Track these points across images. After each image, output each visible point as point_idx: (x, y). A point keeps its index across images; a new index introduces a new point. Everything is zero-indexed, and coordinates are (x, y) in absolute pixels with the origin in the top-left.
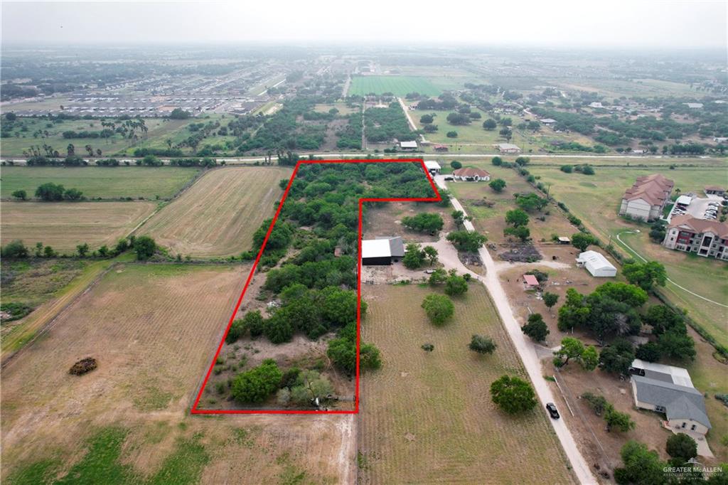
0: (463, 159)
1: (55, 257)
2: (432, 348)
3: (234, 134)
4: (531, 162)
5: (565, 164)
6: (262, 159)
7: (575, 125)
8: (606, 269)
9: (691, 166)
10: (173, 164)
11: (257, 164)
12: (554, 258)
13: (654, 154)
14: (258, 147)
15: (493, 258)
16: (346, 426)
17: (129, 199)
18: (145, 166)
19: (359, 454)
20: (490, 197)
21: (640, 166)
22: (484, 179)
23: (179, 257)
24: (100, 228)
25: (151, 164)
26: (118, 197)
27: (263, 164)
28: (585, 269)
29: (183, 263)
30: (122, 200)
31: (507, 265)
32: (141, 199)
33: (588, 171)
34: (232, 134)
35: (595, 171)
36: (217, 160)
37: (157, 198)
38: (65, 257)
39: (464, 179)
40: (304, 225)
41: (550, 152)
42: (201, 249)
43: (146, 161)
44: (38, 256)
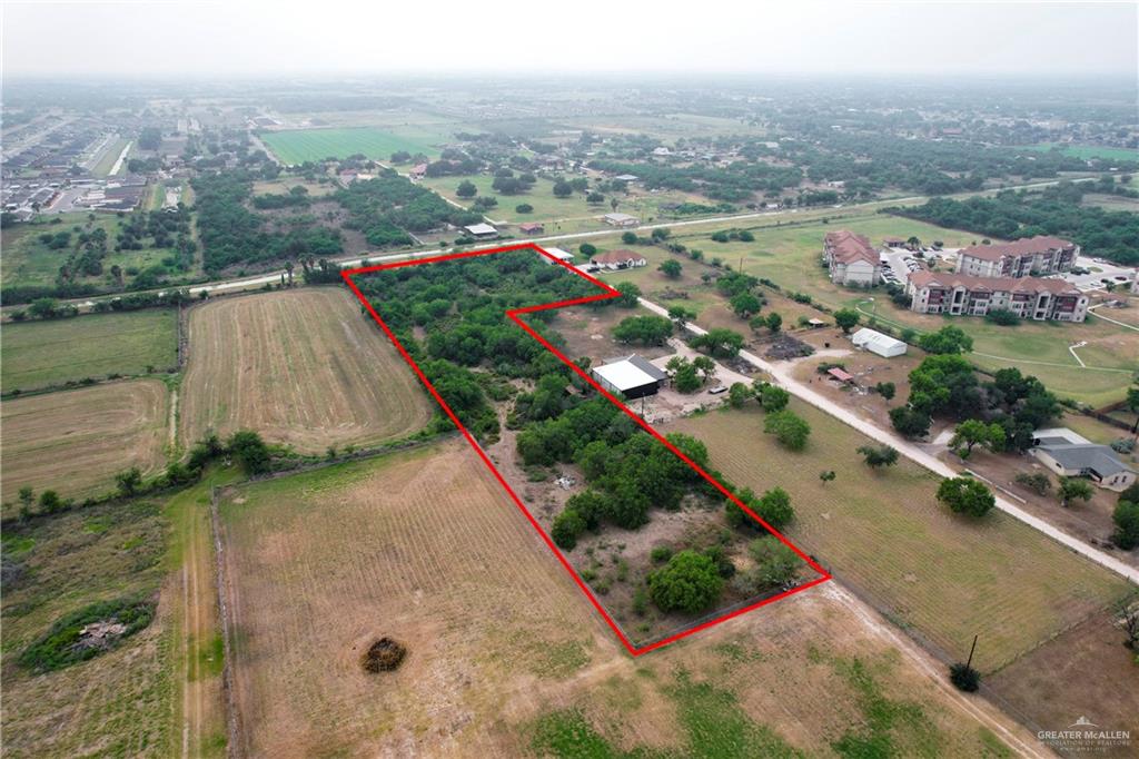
1: (67, 509)
2: (832, 476)
3: (159, 245)
4: (673, 233)
5: (716, 231)
6: (274, 278)
8: (896, 347)
9: (840, 217)
10: (100, 310)
11: (267, 288)
12: (827, 345)
14: (236, 261)
15: (768, 361)
16: (837, 593)
17: (89, 383)
18: (34, 321)
20: (674, 286)
21: (792, 223)
22: (639, 263)
23: (332, 453)
24: (91, 440)
25: (50, 315)
26: (62, 381)
27: (279, 287)
28: (868, 350)
29: (342, 461)
30: (70, 386)
31: (786, 365)
32: (114, 377)
33: (746, 237)
34: (152, 246)
35: (756, 237)
36: (191, 291)
37: (150, 370)
38: (90, 504)
39: (613, 266)
41: (676, 219)
42: (345, 433)
43: (36, 310)
44: (28, 517)
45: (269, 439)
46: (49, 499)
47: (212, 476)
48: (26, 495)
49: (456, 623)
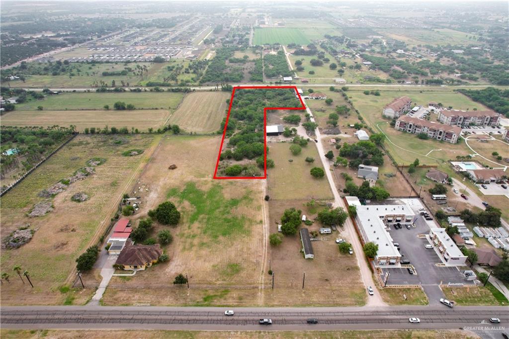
0: (315, 87)
1: (139, 133)
2: (292, 161)
3: (194, 72)
4: (350, 89)
5: (367, 90)
6: (213, 88)
7: (381, 66)
8: (364, 137)
10: (169, 91)
11: (211, 90)
12: (346, 133)
13: (417, 84)
14: (209, 81)
15: (321, 134)
16: (264, 181)
17: (156, 109)
18: (154, 92)
19: (268, 187)
20: (325, 107)
22: (324, 98)
23: (191, 133)
24: (150, 122)
25: (158, 91)
26: (151, 108)
27: (214, 91)
28: (357, 137)
29: (193, 135)
30: (153, 109)
31: (325, 136)
32: (162, 108)
33: (377, 94)
34: (192, 73)
35: (381, 94)
36: (191, 88)
37: (170, 108)
38: (143, 133)
39: (314, 98)
40: (240, 120)
41: (362, 83)
42: (199, 130)
43: (155, 89)
44: (133, 133)
45: (181, 127)
46: (137, 130)
47: (167, 133)
48: (133, 128)
49: (189, 166)
